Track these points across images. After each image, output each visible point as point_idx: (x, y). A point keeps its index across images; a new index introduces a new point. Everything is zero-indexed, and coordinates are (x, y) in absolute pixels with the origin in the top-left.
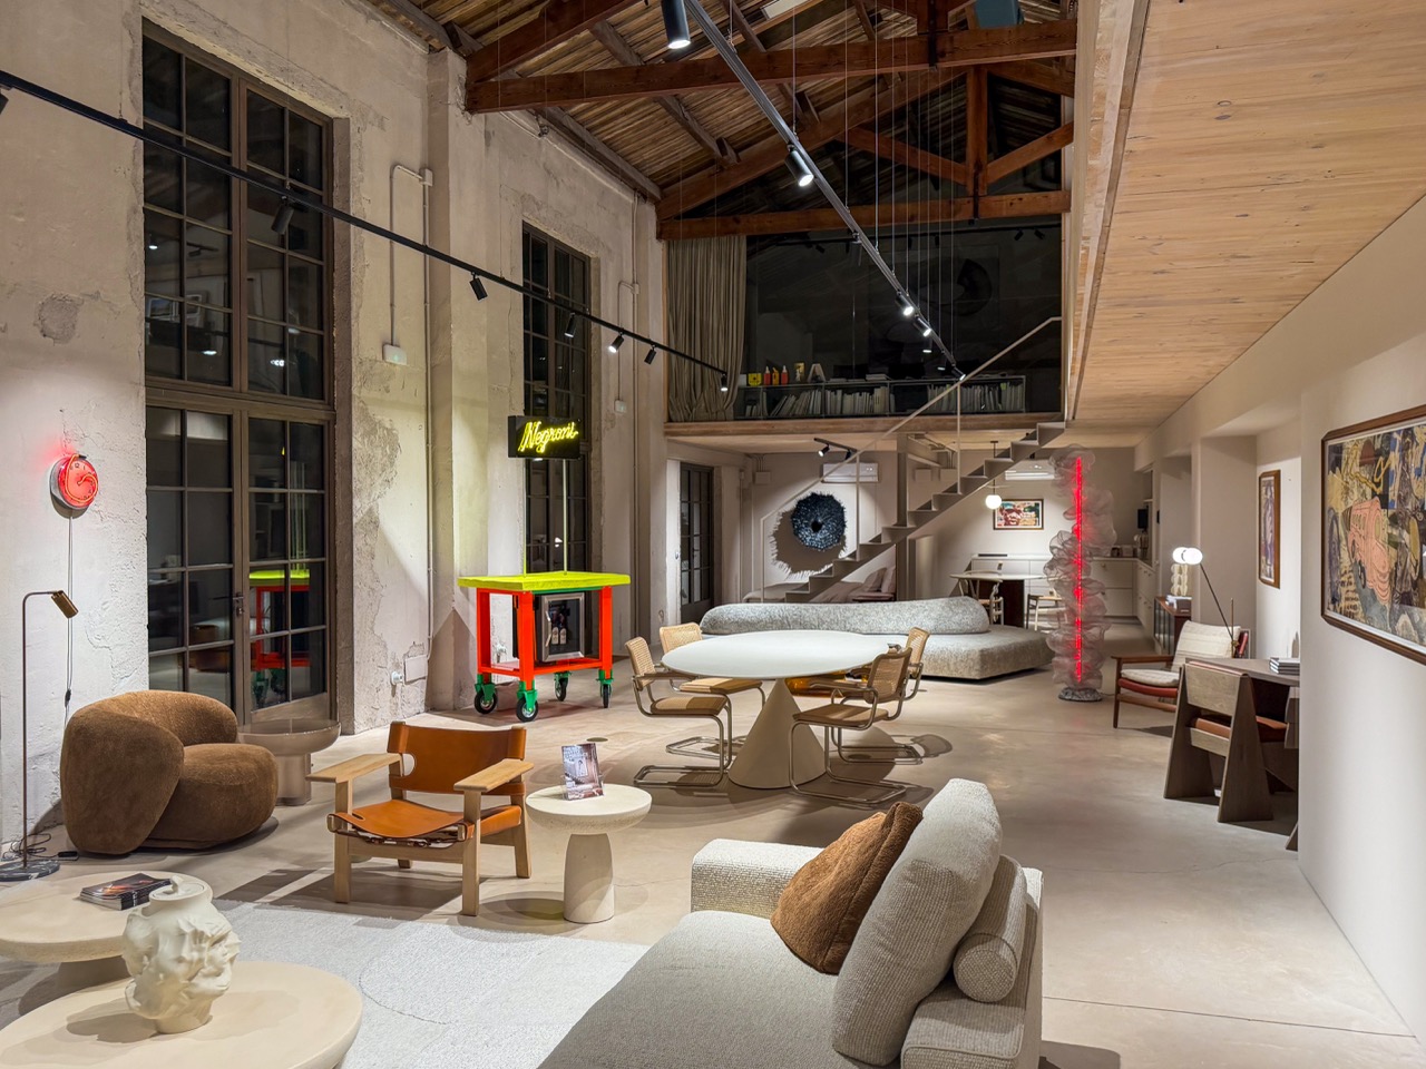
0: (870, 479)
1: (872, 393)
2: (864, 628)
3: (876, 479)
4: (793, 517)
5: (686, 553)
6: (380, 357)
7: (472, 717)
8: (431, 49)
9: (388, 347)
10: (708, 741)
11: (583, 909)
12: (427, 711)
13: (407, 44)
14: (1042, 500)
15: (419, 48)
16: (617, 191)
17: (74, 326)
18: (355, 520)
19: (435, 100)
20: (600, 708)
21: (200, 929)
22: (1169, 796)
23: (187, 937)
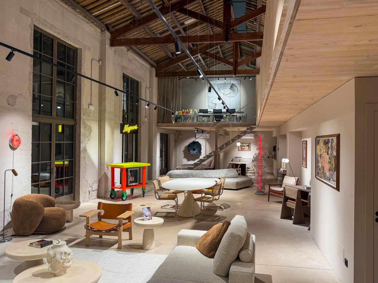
0: (208, 138)
1: (209, 117)
2: (208, 176)
3: (209, 138)
4: (188, 147)
5: (161, 156)
6: (88, 108)
7: (109, 200)
8: (102, 31)
9: (90, 105)
10: (171, 205)
11: (147, 247)
12: (97, 198)
13: (96, 29)
14: (250, 144)
15: (99, 30)
16: (146, 65)
17: (15, 102)
18: (81, 150)
19: (102, 43)
20: (142, 197)
21: (66, 252)
22: (281, 218)
23: (63, 253)
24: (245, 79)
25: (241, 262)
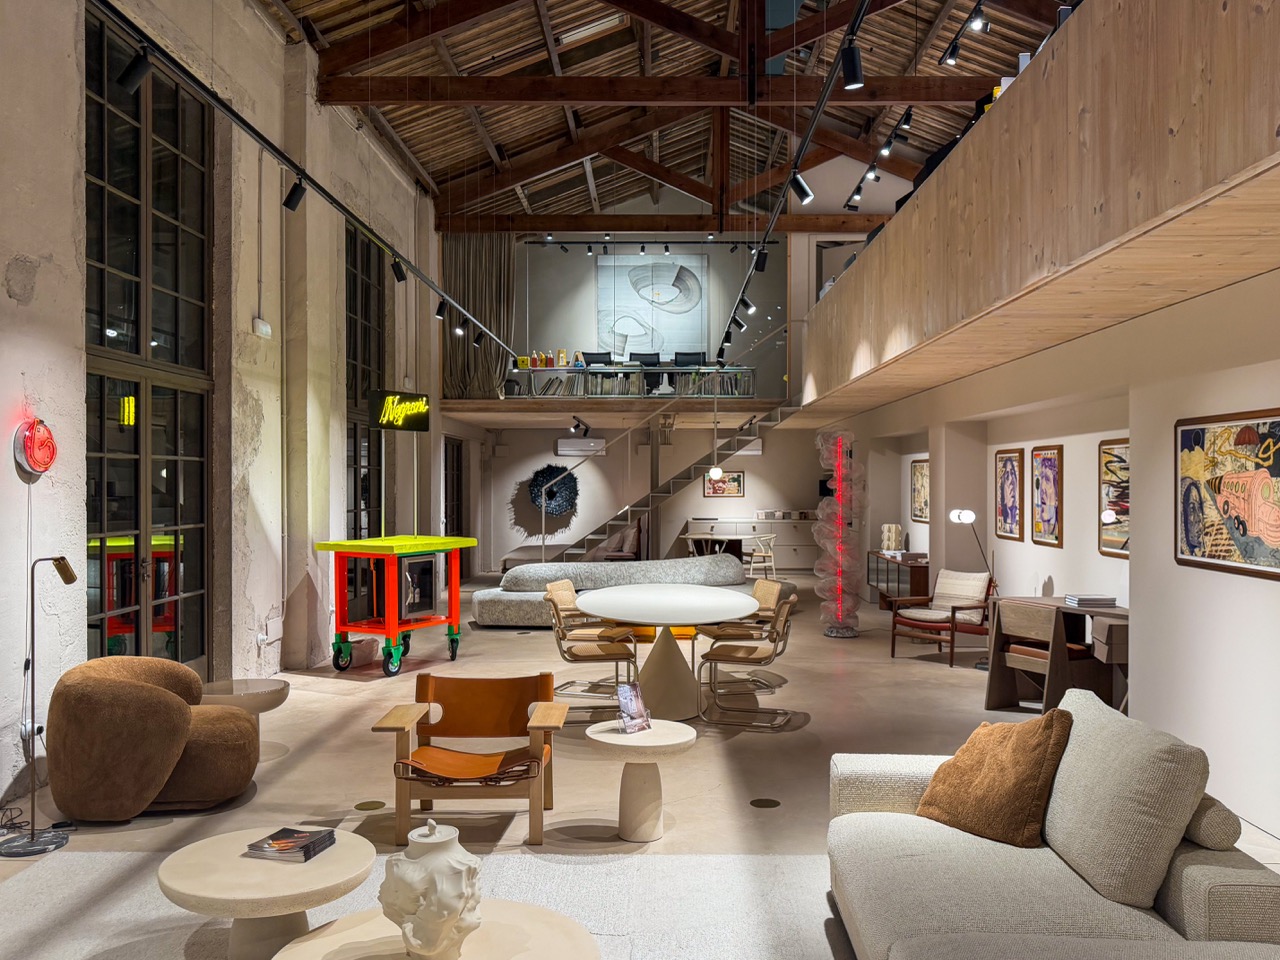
0: (598, 453)
1: (628, 377)
3: (604, 453)
4: (530, 486)
6: (250, 331)
7: (333, 675)
8: (289, 39)
9: (257, 320)
12: (281, 671)
13: (271, 34)
14: (743, 472)
15: (280, 39)
16: (405, 184)
17: (32, 288)
18: (233, 487)
19: (291, 88)
20: (448, 660)
22: (991, 706)
24: (732, 250)
25: (1204, 851)
